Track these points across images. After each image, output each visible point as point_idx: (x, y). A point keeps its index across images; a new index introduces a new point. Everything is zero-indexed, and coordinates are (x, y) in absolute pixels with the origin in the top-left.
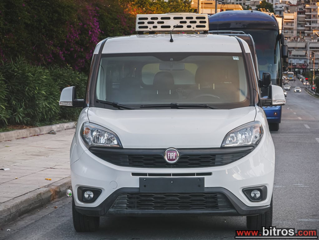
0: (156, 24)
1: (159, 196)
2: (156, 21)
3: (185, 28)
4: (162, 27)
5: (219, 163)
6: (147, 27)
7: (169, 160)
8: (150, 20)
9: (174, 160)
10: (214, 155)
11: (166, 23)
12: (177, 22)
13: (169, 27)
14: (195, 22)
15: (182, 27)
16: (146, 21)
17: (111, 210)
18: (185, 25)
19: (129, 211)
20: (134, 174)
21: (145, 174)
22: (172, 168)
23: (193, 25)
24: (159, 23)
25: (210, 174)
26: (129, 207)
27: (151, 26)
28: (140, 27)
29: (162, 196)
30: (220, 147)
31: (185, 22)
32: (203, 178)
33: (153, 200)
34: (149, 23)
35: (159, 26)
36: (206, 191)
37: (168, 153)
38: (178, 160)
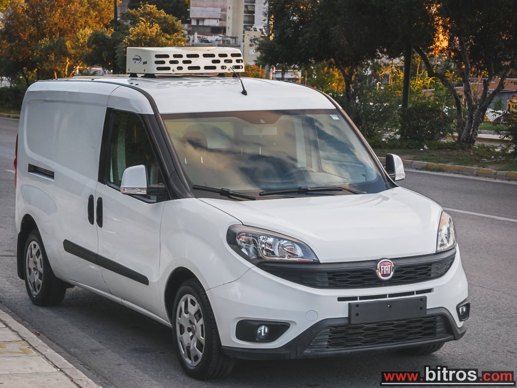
0: (181, 64)
1: (370, 326)
2: (180, 60)
3: (219, 70)
4: (190, 68)
5: (435, 275)
6: (168, 68)
7: (383, 275)
8: (172, 58)
9: (388, 275)
10: (430, 264)
11: (195, 62)
12: (208, 62)
13: (198, 68)
14: (230, 61)
15: (214, 68)
16: (167, 60)
17: (307, 351)
18: (218, 66)
19: (332, 351)
20: (340, 299)
21: (355, 298)
22: (384, 286)
23: (229, 65)
24: (185, 62)
25: (429, 291)
26: (331, 345)
27: (174, 67)
28: (159, 69)
29: (375, 326)
30: (435, 252)
31: (218, 62)
32: (425, 298)
33: (362, 333)
34: (171, 62)
35: (185, 66)
36: (428, 313)
37: (382, 267)
38: (394, 274)
